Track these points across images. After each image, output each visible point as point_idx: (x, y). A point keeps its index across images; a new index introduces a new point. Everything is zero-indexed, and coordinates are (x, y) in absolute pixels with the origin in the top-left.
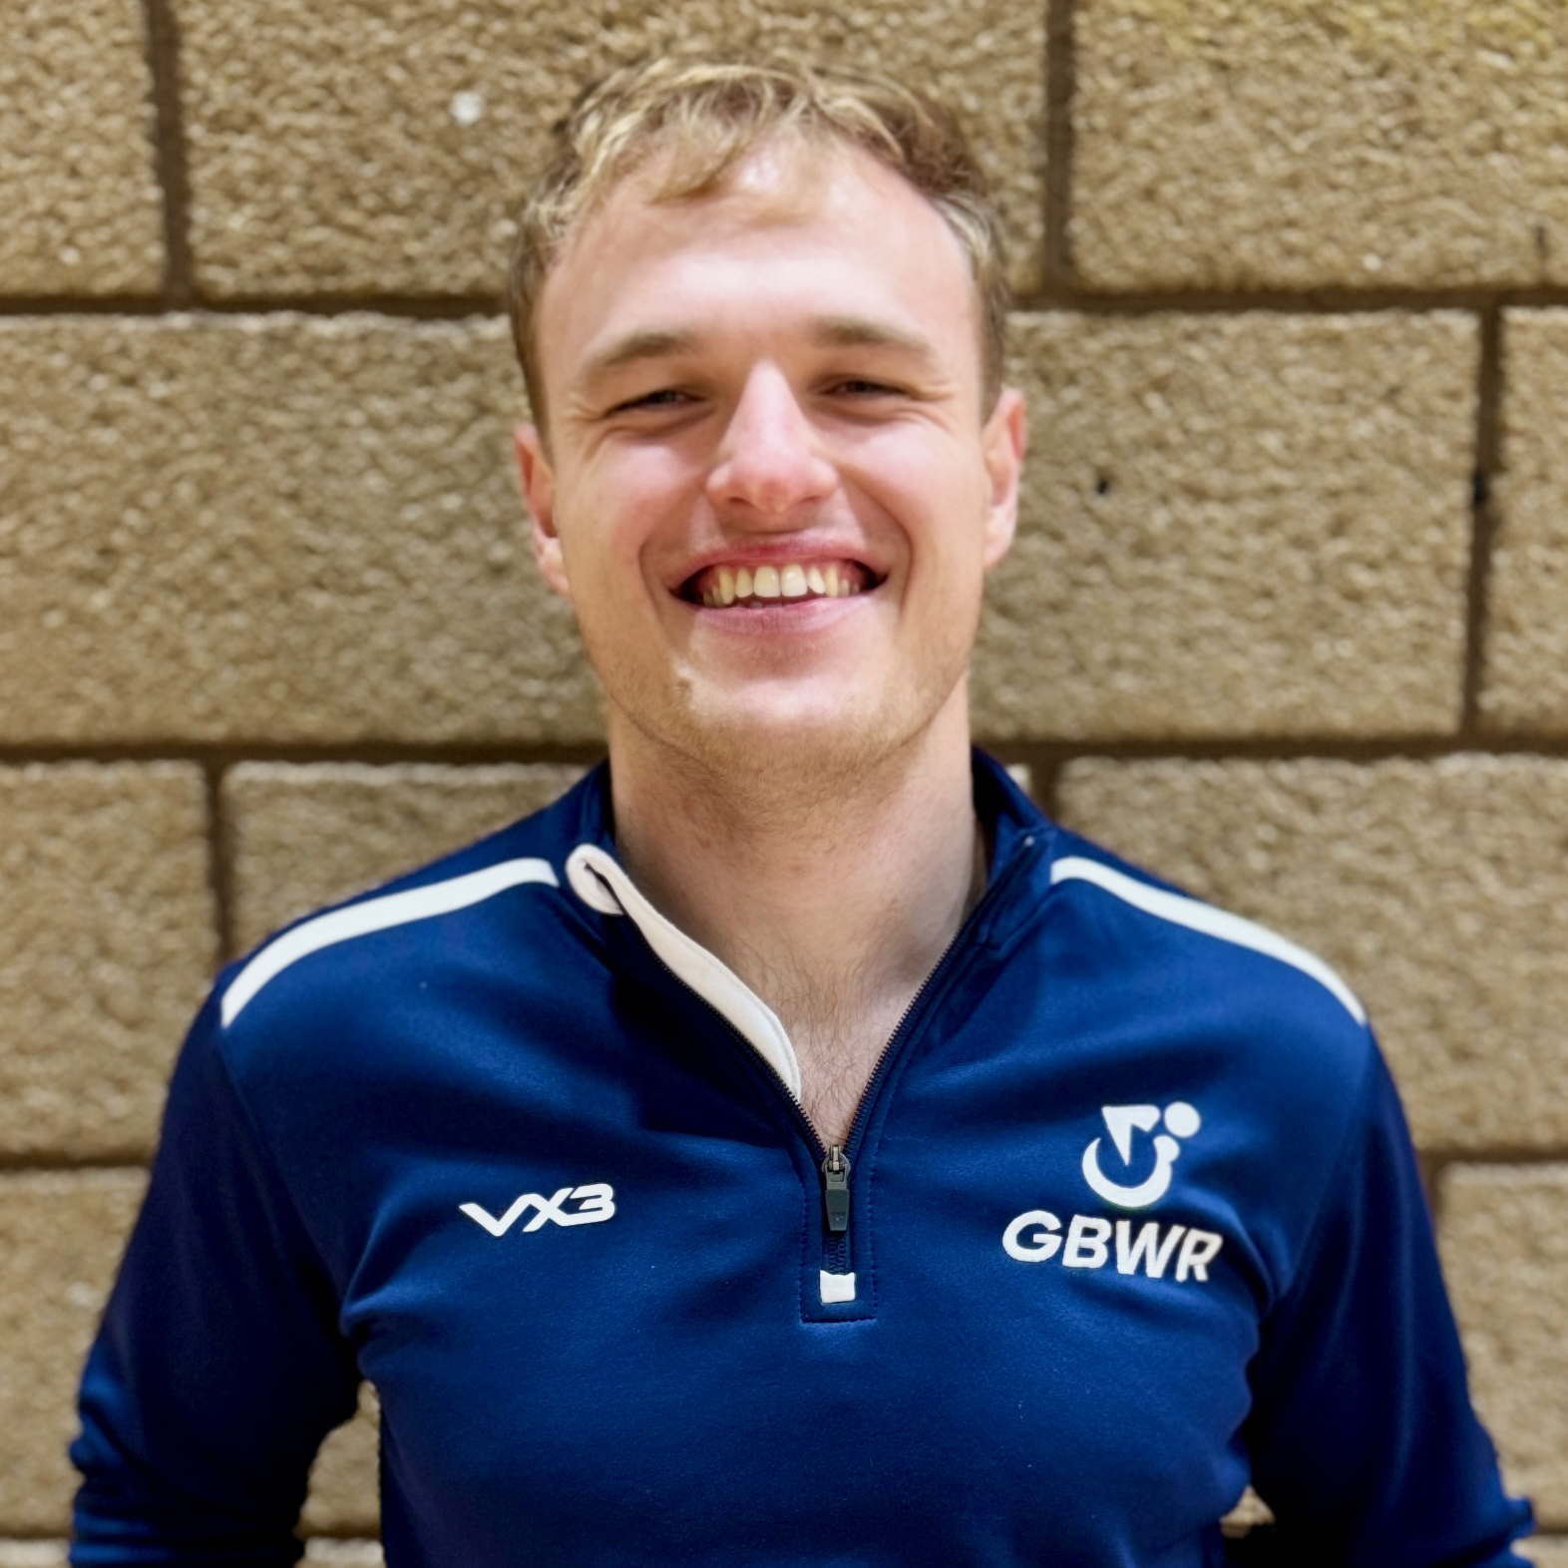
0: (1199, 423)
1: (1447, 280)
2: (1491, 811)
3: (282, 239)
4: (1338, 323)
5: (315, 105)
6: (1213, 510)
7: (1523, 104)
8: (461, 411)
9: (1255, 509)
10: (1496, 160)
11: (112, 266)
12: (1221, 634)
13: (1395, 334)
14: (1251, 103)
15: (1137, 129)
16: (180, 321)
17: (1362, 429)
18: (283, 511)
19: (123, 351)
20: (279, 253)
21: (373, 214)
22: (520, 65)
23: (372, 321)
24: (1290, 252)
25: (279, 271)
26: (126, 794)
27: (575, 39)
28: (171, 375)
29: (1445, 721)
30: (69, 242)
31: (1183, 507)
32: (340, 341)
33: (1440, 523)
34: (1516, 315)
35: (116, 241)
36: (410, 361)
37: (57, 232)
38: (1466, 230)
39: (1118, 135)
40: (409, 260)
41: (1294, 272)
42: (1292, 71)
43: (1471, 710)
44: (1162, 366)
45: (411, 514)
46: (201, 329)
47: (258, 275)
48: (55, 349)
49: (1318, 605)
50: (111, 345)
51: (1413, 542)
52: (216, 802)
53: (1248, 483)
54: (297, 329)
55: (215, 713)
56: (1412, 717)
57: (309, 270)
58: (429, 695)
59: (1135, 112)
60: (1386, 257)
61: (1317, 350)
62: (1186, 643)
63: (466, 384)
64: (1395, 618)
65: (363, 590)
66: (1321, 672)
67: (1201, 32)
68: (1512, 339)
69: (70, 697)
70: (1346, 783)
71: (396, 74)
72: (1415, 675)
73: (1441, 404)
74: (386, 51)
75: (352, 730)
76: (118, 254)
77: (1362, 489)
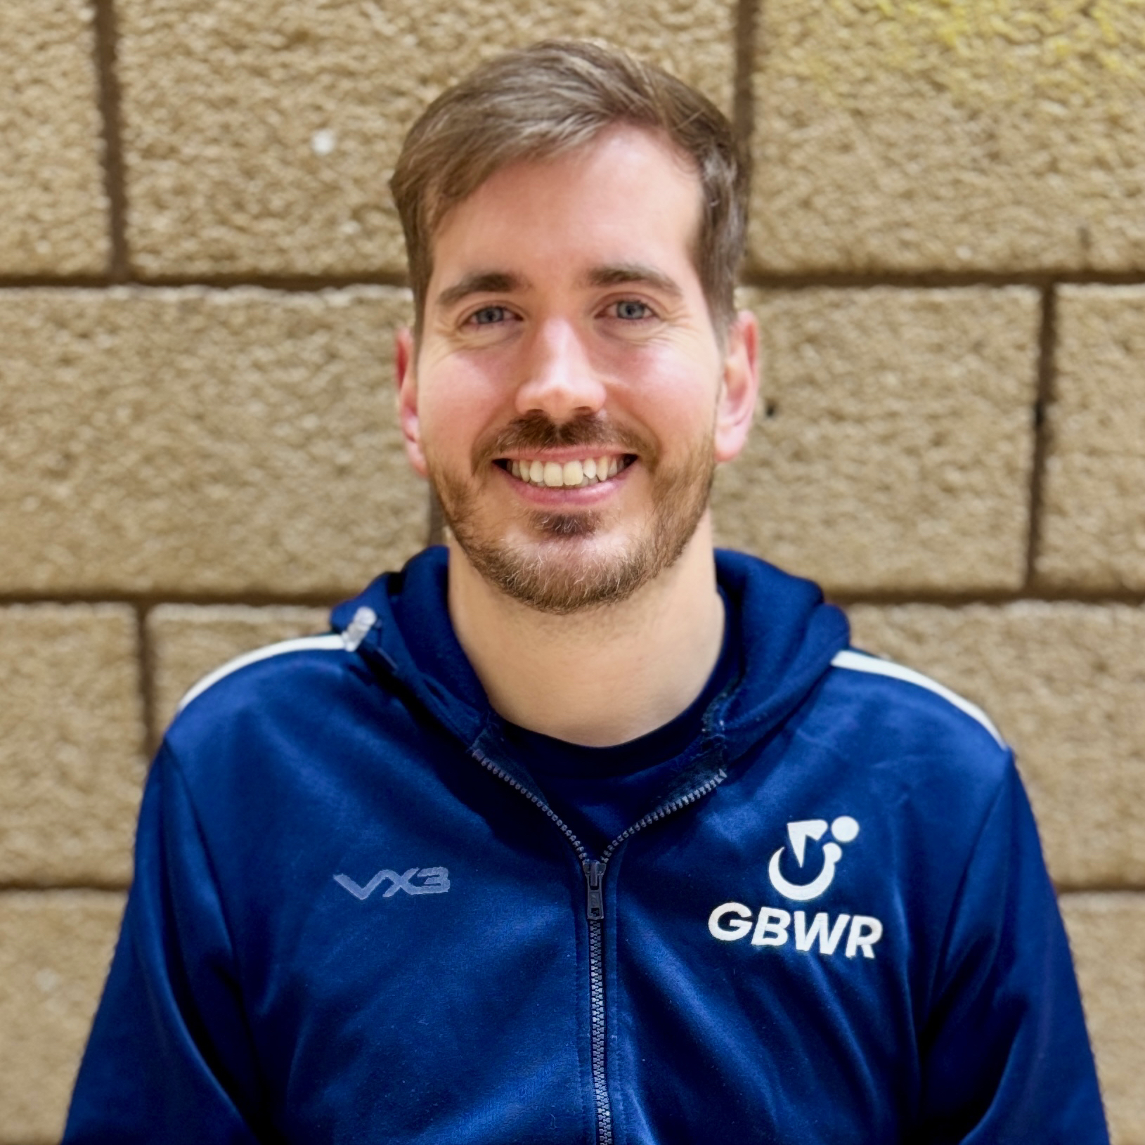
0: (840, 366)
1: (1017, 266)
2: (1044, 643)
3: (193, 234)
4: (939, 296)
5: (215, 141)
6: (850, 429)
7: (1073, 139)
8: (316, 357)
9: (879, 428)
10: (1054, 181)
11: (73, 255)
12: (853, 517)
13: (980, 304)
14: (880, 139)
15: (798, 158)
16: (120, 293)
17: (955, 372)
18: (192, 428)
19: (80, 315)
20: (189, 246)
21: (257, 217)
22: (360, 111)
23: (257, 294)
24: (905, 245)
25: (190, 258)
27: (400, 93)
28: (114, 330)
29: (1012, 578)
30: (43, 237)
31: (828, 427)
32: (233, 308)
33: (1010, 438)
34: (1067, 291)
35: (76, 236)
36: (282, 322)
37: (33, 230)
38: (1030, 230)
39: (784, 161)
40: (281, 251)
41: (908, 259)
42: (910, 117)
43: (1031, 571)
44: (813, 326)
45: (283, 431)
46: (136, 299)
47: (176, 261)
48: (31, 313)
49: (924, 497)
50: (72, 310)
51: (991, 451)
52: (143, 634)
53: (874, 410)
54: (202, 299)
55: (142, 571)
56: (990, 576)
57: (211, 257)
58: (293, 559)
59: (797, 146)
60: (974, 248)
61: (924, 315)
62: (828, 522)
63: (320, 339)
64: (979, 506)
65: (245, 484)
66: (925, 544)
67: (844, 88)
68: (1063, 308)
69: (40, 559)
70: (941, 623)
71: (274, 119)
72: (992, 547)
73: (1012, 354)
74: (267, 102)
75: (238, 583)
76: (76, 246)
77: (956, 414)
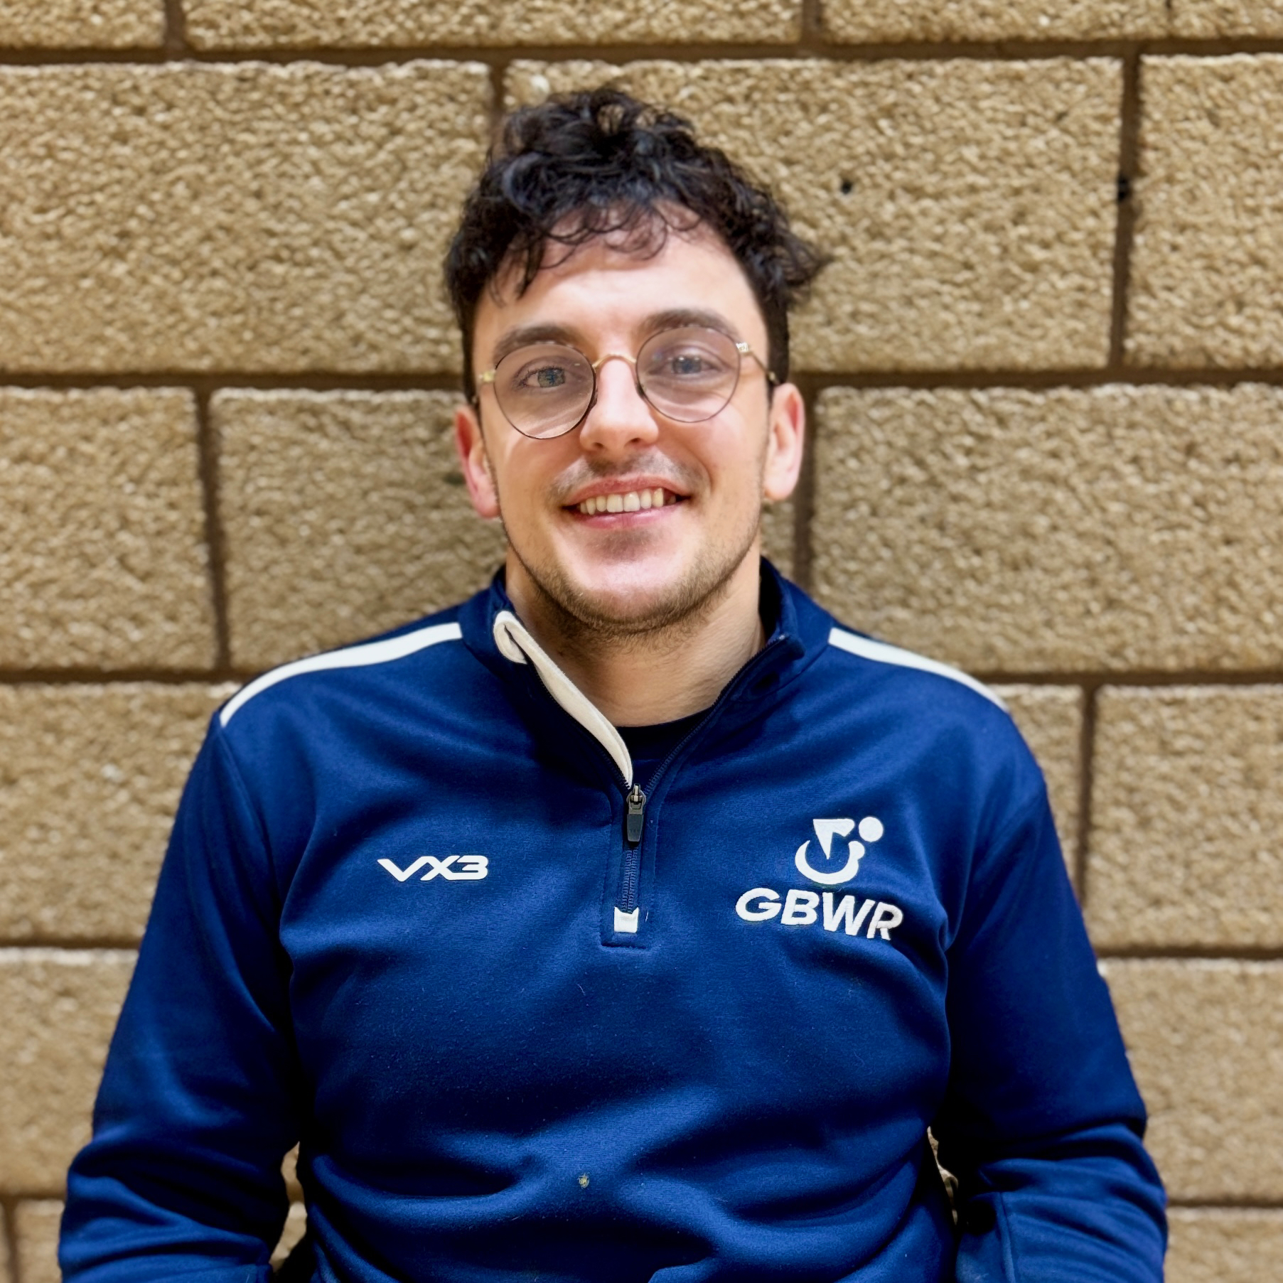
1: (1099, 34)
2: (1132, 426)
3: (249, 7)
4: (1019, 66)
6: (927, 203)
8: (379, 132)
9: (959, 203)
11: (126, 27)
12: (933, 295)
13: (1061, 74)
16: (175, 67)
17: (1039, 143)
18: (251, 205)
19: (136, 89)
20: (247, 17)
23: (315, 67)
24: (983, 13)
25: (247, 30)
26: (140, 411)
28: (169, 107)
29: (1100, 360)
30: (95, 10)
31: (905, 202)
32: (291, 82)
33: (1095, 214)
34: (1150, 60)
35: (129, 9)
36: (342, 95)
37: (87, 3)
40: (340, 22)
41: (988, 28)
43: (1117, 350)
44: (889, 98)
45: (343, 205)
46: (190, 74)
47: (232, 34)
48: (86, 88)
49: (1006, 272)
50: (128, 84)
51: (1075, 228)
52: (204, 415)
54: (259, 72)
55: (204, 351)
56: (1075, 356)
57: (267, 29)
60: (1055, 17)
61: (1004, 86)
62: (908, 301)
63: (382, 113)
64: (1062, 283)
65: (309, 263)
66: (1007, 322)
68: (1148, 77)
69: (100, 339)
70: (1028, 404)
72: (1076, 325)
73: (1096, 126)
75: (302, 363)
76: (131, 18)
